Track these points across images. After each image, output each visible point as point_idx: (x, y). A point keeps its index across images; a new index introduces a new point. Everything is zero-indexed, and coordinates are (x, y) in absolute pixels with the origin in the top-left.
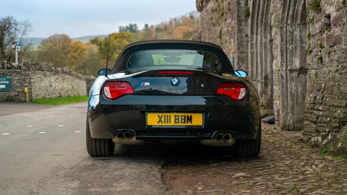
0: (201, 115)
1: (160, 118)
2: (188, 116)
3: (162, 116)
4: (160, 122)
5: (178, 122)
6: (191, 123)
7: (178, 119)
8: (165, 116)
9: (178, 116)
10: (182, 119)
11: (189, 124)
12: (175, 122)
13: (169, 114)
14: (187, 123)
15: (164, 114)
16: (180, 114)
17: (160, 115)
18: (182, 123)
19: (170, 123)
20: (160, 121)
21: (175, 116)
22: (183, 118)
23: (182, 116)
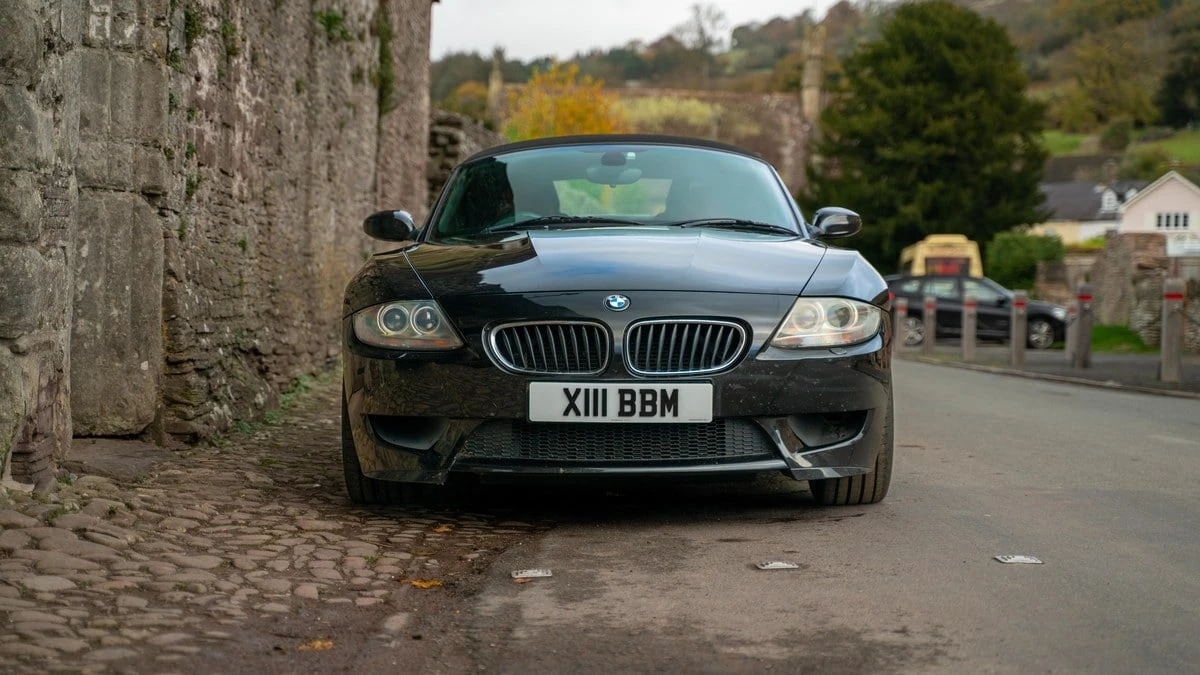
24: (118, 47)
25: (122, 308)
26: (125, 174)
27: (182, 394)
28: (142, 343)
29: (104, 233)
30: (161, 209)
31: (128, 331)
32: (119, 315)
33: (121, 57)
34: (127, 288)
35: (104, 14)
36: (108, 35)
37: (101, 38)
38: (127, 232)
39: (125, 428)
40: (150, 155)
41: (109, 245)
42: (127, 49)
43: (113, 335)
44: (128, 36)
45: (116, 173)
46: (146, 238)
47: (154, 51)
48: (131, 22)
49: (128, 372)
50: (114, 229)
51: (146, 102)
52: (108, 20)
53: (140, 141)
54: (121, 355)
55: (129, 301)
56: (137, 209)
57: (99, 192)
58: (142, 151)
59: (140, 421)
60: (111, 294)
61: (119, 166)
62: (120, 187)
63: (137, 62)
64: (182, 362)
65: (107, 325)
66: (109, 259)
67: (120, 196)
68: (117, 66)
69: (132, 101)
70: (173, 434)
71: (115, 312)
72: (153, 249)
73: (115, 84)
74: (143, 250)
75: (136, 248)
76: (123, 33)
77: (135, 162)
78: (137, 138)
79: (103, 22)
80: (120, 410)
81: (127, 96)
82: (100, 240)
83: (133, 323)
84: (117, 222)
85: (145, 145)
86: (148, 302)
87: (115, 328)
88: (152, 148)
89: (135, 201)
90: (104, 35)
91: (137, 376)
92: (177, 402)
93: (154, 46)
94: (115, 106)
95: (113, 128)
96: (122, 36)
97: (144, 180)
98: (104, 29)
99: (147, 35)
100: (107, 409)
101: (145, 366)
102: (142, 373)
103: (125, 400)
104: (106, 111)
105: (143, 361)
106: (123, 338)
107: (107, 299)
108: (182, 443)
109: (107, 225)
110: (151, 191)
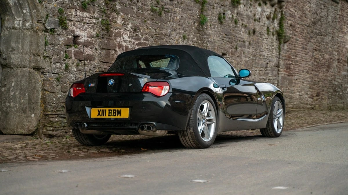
0: (128, 109)
1: (99, 112)
2: (118, 110)
3: (100, 110)
4: (99, 115)
5: (111, 115)
6: (120, 116)
7: (111, 113)
8: (102, 110)
9: (111, 110)
10: (114, 113)
11: (119, 117)
12: (109, 115)
13: (105, 109)
14: (117, 116)
15: (102, 109)
16: (112, 109)
17: (99, 109)
18: (114, 116)
19: (105, 116)
20: (99, 114)
21: (109, 110)
22: (115, 111)
23: (114, 110)
24: (24, 29)
25: (25, 100)
26: (27, 63)
27: (48, 124)
28: (33, 110)
29: (19, 79)
30: (42, 72)
31: (28, 106)
32: (24, 102)
33: (25, 32)
34: (26, 94)
35: (20, 20)
36: (21, 26)
37: (19, 27)
38: (26, 79)
39: (23, 132)
40: (35, 58)
41: (21, 82)
42: (27, 29)
43: (22, 107)
44: (27, 26)
45: (23, 63)
46: (33, 81)
47: (37, 29)
48: (28, 22)
49: (27, 117)
50: (22, 78)
51: (34, 44)
52: (21, 22)
53: (32, 54)
54: (25, 112)
55: (27, 98)
56: (30, 73)
57: (19, 68)
58: (33, 57)
59: (30, 131)
60: (21, 96)
61: (24, 61)
62: (25, 67)
63: (31, 32)
64: (49, 115)
65: (20, 104)
66: (21, 86)
67: (25, 69)
68: (24, 34)
69: (29, 43)
70: (44, 135)
71: (22, 101)
72: (36, 84)
73: (23, 39)
74: (32, 84)
75: (29, 83)
76: (26, 25)
77: (30, 60)
78: (31, 53)
79: (20, 22)
80: (22, 128)
81: (27, 42)
82: (18, 81)
83: (29, 104)
84: (23, 76)
85: (34, 55)
86: (34, 98)
87: (22, 105)
88: (36, 56)
89: (30, 70)
90: (20, 26)
91: (30, 118)
92: (46, 126)
93: (37, 28)
94: (23, 45)
95: (23, 51)
96: (26, 26)
97: (33, 64)
98: (20, 24)
99: (34, 25)
100: (19, 127)
101: (33, 115)
102: (31, 117)
103: (24, 125)
104: (20, 46)
105: (32, 114)
106: (25, 108)
107: (20, 97)
108: (46, 137)
109: (20, 77)
110: (36, 68)
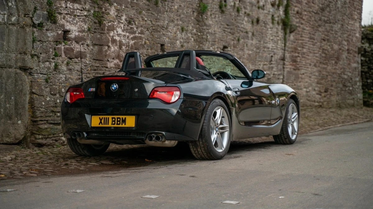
0: (134, 116)
1: (101, 120)
2: (122, 118)
3: (102, 118)
4: (101, 124)
5: (114, 124)
6: (125, 124)
7: (114, 121)
8: (104, 118)
9: (115, 118)
10: (118, 121)
11: (123, 125)
12: (112, 124)
13: (107, 117)
14: (122, 124)
15: (103, 117)
16: (116, 117)
17: (101, 117)
18: (117, 124)
19: (108, 124)
20: (101, 122)
21: (112, 118)
23: (118, 118)
24: (10, 24)
25: (11, 104)
26: (12, 63)
27: (36, 131)
28: (19, 115)
29: (4, 81)
30: (30, 73)
31: (13, 111)
32: (9, 107)
33: (11, 27)
34: (12, 98)
35: (5, 14)
36: (6, 21)
37: (3, 21)
38: (12, 81)
39: (9, 141)
40: (22, 57)
41: (6, 85)
42: (13, 24)
43: (7, 112)
44: (13, 20)
45: (9, 63)
46: (20, 82)
47: (24, 24)
48: (14, 16)
49: (13, 124)
50: (8, 80)
51: (20, 41)
52: (6, 16)
53: (18, 52)
54: (10, 119)
55: (14, 102)
56: (16, 73)
57: (4, 69)
58: (19, 56)
59: (16, 139)
60: (6, 100)
61: (9, 60)
62: (10, 67)
63: (17, 28)
64: (37, 121)
65: (6, 109)
66: (6, 89)
67: (10, 70)
68: (9, 30)
69: (14, 40)
70: (32, 144)
71: (8, 105)
72: (23, 86)
73: (9, 35)
74: (19, 86)
75: (16, 86)
76: (11, 20)
77: (16, 59)
78: (17, 52)
79: (4, 17)
80: (8, 136)
81: (13, 39)
82: (3, 83)
83: (15, 109)
84: (9, 77)
85: (20, 53)
86: (21, 102)
87: (8, 110)
88: (23, 54)
89: (16, 71)
90: (4, 21)
91: (16, 125)
92: (35, 134)
93: (24, 23)
94: (8, 42)
95: (8, 49)
96: (11, 21)
97: (19, 64)
98: (5, 19)
99: (21, 19)
100: (4, 135)
101: (20, 122)
102: (18, 124)
103: (10, 133)
104: (5, 44)
105: (19, 121)
106: (11, 113)
107: (5, 101)
108: (34, 147)
109: (6, 79)
110: (23, 68)
